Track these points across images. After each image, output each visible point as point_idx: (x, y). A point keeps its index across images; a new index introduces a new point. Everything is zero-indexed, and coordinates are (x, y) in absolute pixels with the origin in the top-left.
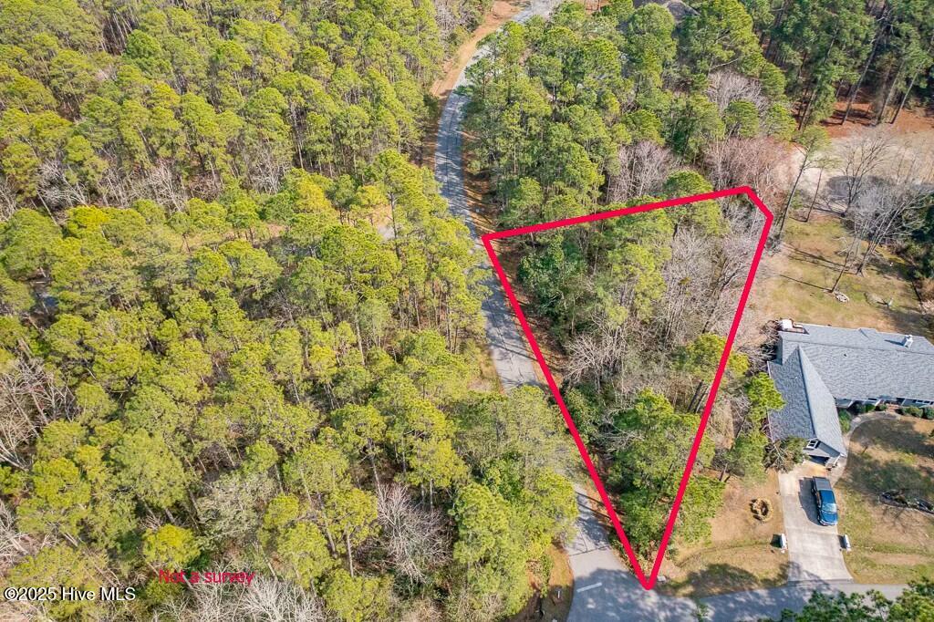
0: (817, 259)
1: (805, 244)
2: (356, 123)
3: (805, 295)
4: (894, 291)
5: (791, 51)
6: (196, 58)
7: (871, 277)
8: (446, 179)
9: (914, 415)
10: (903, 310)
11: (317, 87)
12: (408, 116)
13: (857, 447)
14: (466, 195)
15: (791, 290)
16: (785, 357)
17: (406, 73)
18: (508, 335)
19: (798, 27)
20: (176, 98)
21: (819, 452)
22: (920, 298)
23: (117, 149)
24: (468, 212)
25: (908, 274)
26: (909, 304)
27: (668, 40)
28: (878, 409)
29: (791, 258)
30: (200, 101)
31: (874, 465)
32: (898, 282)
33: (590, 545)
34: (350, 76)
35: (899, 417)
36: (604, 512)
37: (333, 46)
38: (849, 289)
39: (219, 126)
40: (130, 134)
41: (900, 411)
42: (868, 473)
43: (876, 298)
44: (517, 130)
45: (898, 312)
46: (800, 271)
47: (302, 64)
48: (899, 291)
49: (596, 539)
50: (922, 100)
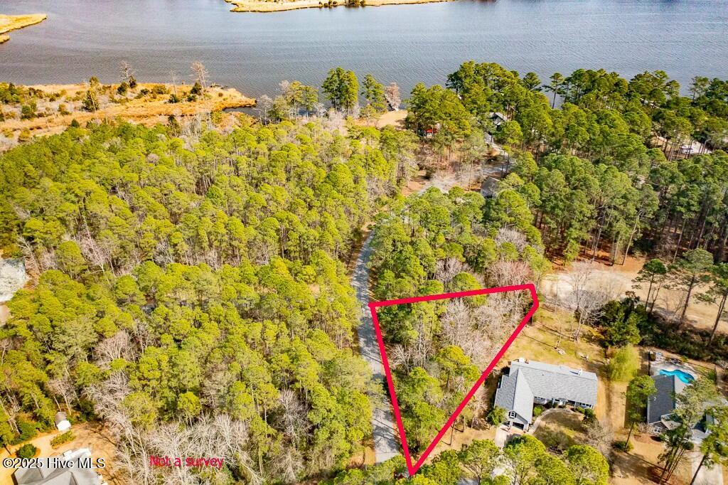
0: (554, 331)
1: (549, 324)
2: (312, 238)
3: (541, 349)
4: (592, 352)
5: (549, 220)
6: (240, 200)
7: (582, 344)
8: (360, 272)
9: (581, 412)
10: (595, 362)
11: (295, 218)
12: (339, 238)
13: (543, 424)
14: (369, 281)
15: (534, 346)
16: (511, 373)
17: (344, 216)
18: (372, 351)
19: (553, 208)
20: (226, 218)
21: (517, 421)
22: (606, 357)
23: (195, 241)
24: (368, 290)
25: (602, 343)
26: (599, 359)
27: (478, 210)
28: (560, 407)
29: (539, 329)
30: (238, 221)
31: (550, 433)
32: (596, 347)
33: (388, 449)
34: (314, 216)
35: (572, 412)
36: (399, 436)
37: (309, 200)
38: (567, 349)
39: (245, 233)
40: (203, 233)
41: (572, 409)
42: (545, 436)
43: (581, 354)
44: (390, 248)
45: (592, 362)
46: (541, 337)
47: (292, 208)
48: (596, 352)
49: (392, 448)
50: (644, 254)
